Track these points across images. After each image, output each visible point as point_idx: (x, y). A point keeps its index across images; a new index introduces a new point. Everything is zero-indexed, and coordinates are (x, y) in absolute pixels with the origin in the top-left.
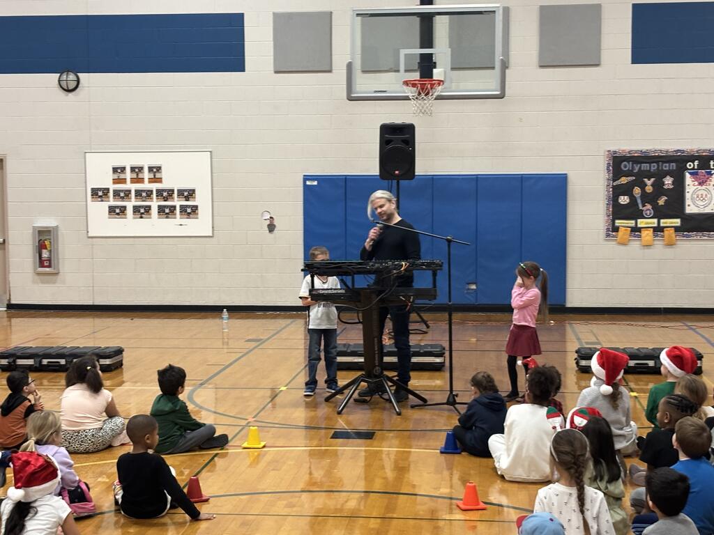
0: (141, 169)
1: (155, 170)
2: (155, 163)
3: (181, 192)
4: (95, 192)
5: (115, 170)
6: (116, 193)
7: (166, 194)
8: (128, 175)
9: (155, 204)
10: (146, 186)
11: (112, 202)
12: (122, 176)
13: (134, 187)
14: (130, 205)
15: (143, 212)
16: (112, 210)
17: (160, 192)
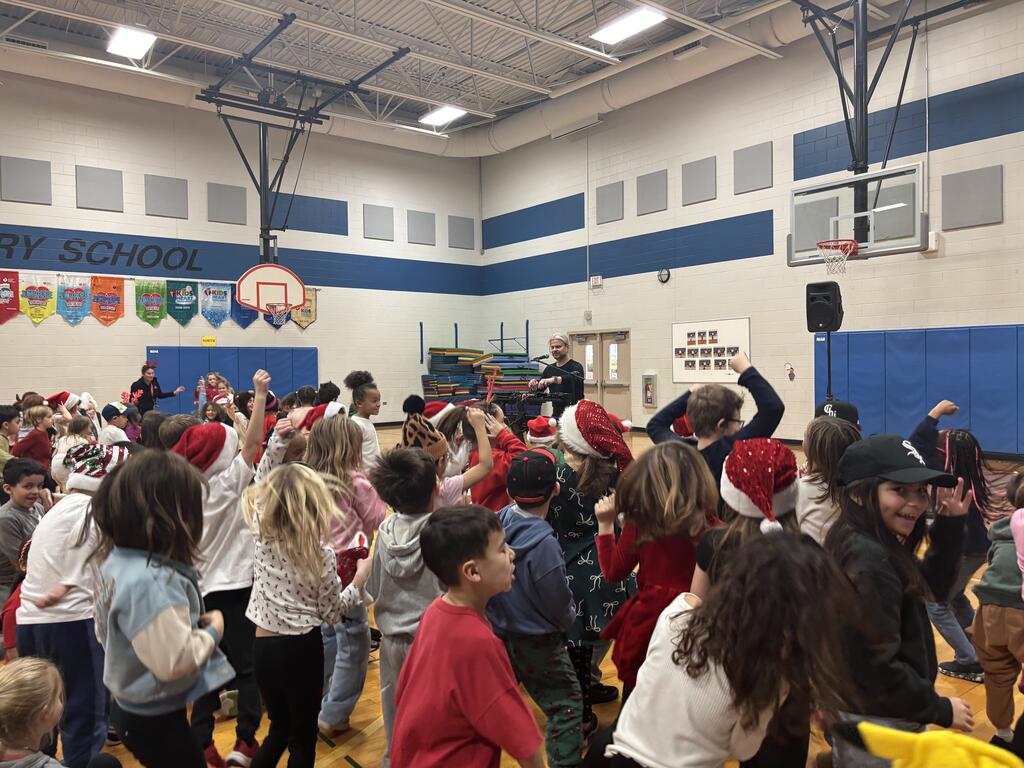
0: (704, 333)
1: (713, 333)
2: (713, 329)
3: (729, 349)
4: (677, 350)
5: (689, 335)
6: (690, 351)
7: (719, 351)
8: (697, 338)
9: (713, 359)
10: (708, 346)
11: (687, 358)
12: (693, 339)
13: (700, 347)
14: (697, 360)
15: (705, 365)
16: (687, 363)
17: (716, 350)
